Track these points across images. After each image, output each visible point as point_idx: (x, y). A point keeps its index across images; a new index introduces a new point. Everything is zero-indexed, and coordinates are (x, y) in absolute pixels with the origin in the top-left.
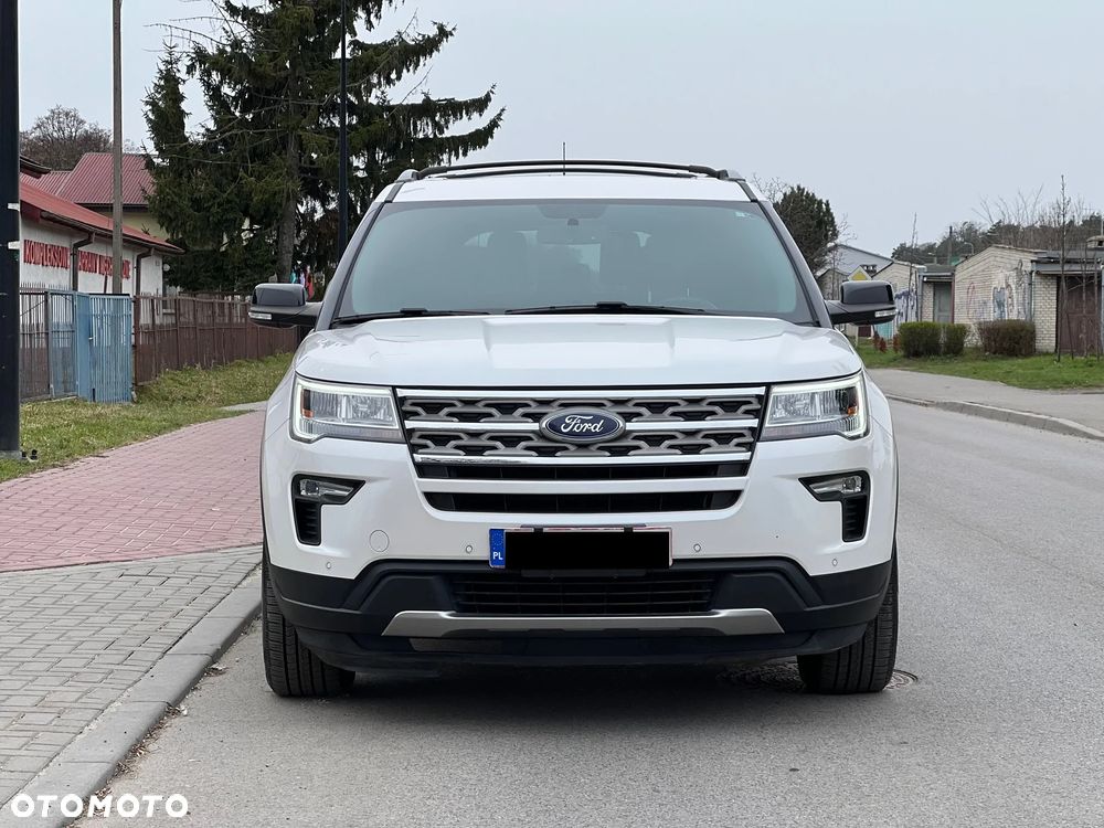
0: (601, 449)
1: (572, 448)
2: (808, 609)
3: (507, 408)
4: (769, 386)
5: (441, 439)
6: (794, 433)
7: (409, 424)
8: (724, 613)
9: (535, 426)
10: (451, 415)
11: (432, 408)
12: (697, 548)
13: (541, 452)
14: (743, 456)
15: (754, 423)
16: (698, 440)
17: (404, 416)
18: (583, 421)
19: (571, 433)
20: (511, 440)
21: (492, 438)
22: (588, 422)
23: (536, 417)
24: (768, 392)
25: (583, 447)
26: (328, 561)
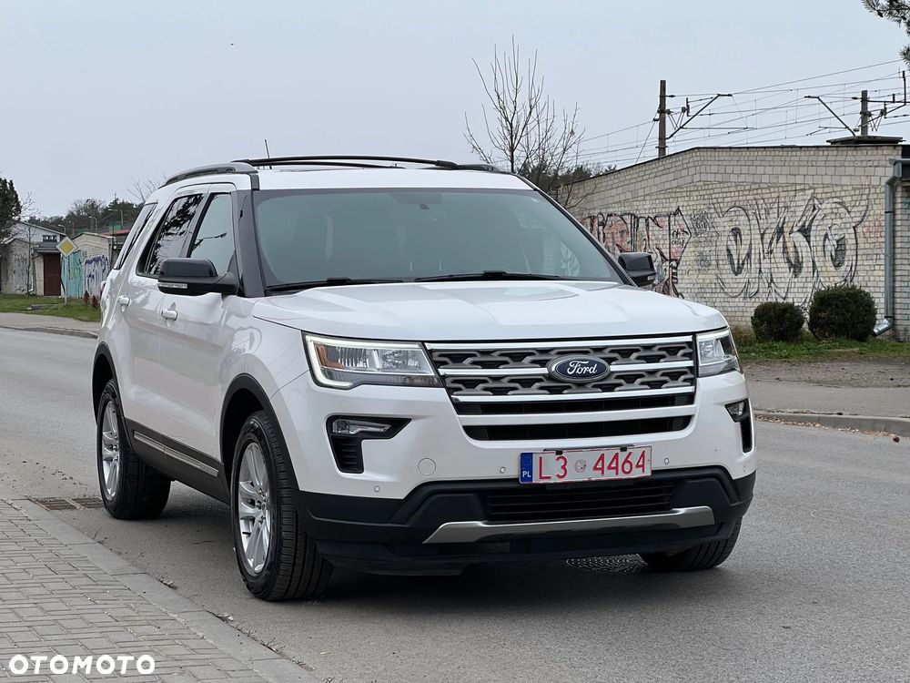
0: (594, 386)
1: (574, 387)
2: (733, 505)
3: (517, 357)
4: (694, 334)
5: (471, 383)
6: (713, 371)
7: (442, 371)
8: (682, 511)
9: (544, 371)
10: (474, 363)
11: (457, 358)
12: (667, 461)
13: (552, 391)
14: (689, 389)
15: (690, 363)
16: (658, 377)
17: (436, 365)
18: (583, 365)
19: (575, 375)
20: (527, 382)
21: (511, 381)
22: (586, 365)
23: (543, 364)
24: (694, 338)
25: (581, 386)
26: (376, 485)
